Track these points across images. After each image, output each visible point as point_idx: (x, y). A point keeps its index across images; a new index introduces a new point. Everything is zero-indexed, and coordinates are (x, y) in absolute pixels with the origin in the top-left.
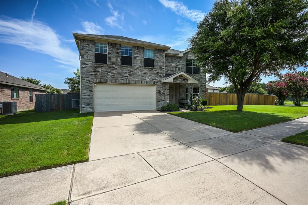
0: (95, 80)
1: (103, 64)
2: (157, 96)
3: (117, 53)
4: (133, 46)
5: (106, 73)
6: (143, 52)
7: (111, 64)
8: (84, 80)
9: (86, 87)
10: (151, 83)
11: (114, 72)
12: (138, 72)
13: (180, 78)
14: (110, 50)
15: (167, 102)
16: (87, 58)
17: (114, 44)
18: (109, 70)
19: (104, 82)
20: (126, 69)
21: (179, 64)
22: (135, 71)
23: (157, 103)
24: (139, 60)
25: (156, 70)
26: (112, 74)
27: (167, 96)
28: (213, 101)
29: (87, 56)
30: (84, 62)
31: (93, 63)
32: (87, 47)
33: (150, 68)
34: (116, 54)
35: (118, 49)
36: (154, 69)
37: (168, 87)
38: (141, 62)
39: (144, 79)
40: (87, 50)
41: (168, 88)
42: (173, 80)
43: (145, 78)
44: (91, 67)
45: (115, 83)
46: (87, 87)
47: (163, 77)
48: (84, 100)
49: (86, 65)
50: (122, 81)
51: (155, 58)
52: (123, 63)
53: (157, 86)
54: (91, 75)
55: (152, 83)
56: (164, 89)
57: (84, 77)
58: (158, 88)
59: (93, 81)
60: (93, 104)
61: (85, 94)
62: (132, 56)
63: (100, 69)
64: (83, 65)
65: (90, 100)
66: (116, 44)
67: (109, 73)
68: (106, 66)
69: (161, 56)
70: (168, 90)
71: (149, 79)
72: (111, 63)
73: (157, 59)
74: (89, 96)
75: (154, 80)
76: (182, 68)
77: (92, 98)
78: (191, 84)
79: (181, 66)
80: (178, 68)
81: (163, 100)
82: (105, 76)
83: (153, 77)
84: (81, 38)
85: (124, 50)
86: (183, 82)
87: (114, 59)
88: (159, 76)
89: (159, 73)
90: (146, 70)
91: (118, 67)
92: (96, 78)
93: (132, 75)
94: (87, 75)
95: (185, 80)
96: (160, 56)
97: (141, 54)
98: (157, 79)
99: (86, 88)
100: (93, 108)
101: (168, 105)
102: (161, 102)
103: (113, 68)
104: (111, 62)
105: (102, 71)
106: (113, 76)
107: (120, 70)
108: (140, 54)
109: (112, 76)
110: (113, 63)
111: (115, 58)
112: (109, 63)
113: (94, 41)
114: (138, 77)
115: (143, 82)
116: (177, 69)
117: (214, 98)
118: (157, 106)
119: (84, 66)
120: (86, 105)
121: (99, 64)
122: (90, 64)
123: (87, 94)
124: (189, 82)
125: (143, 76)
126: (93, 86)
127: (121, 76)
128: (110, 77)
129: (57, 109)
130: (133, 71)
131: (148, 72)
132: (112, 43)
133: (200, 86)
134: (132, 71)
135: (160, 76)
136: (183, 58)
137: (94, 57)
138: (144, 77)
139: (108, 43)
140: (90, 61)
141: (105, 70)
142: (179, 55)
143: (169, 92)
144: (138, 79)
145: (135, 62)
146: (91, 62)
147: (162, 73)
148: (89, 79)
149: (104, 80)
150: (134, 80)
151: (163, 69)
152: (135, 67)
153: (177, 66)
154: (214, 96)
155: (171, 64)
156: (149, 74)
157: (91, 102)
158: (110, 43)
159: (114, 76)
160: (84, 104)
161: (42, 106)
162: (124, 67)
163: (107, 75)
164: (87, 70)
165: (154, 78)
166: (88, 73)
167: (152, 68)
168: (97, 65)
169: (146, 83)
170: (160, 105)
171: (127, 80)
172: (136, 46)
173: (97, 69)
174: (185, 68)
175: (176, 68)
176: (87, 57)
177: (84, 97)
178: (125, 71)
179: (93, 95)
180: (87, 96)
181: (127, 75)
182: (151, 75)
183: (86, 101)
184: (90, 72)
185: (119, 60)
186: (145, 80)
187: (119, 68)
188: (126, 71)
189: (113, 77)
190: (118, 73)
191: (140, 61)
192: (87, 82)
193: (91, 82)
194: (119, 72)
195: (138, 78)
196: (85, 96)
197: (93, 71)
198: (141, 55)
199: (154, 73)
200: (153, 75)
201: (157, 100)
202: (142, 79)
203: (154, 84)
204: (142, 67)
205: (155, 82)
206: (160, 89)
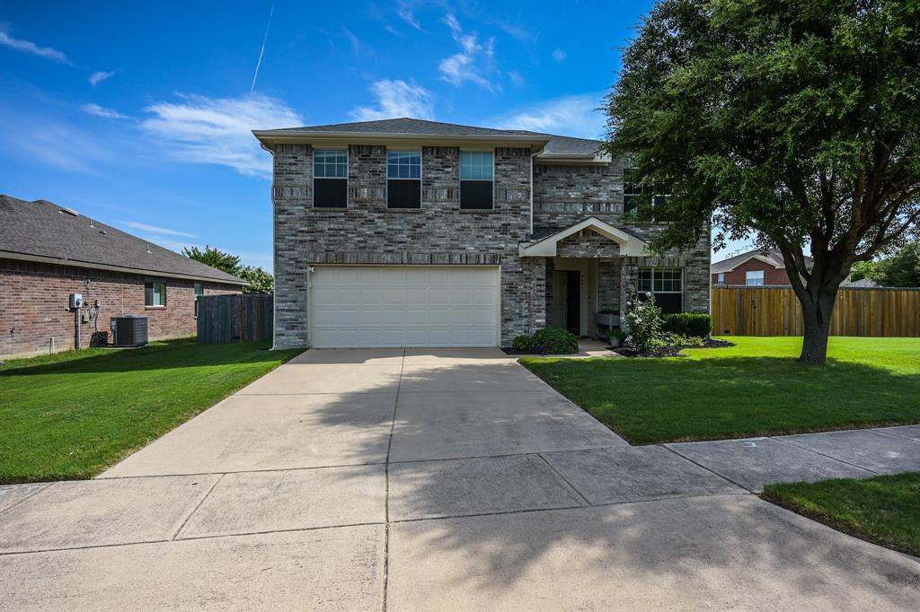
0: (312, 255)
1: (332, 209)
2: (502, 302)
3: (374, 172)
4: (424, 147)
5: (342, 235)
6: (454, 163)
7: (356, 208)
8: (283, 256)
9: (288, 277)
10: (482, 261)
11: (366, 230)
12: (440, 228)
13: (588, 241)
14: (356, 168)
15: (537, 321)
16: (289, 196)
17: (365, 149)
18: (350, 225)
19: (338, 261)
20: (402, 221)
21: (596, 189)
22: (430, 224)
23: (502, 325)
24: (443, 188)
25: (500, 216)
26: (358, 236)
27: (536, 303)
28: (760, 318)
29: (292, 190)
30: (282, 208)
31: (306, 208)
32: (290, 164)
33: (479, 210)
34: (373, 178)
35: (376, 162)
36: (494, 216)
37: (540, 272)
38: (450, 195)
39: (459, 249)
40: (291, 173)
41: (539, 276)
42: (558, 247)
43: (462, 246)
44: (302, 219)
45: (369, 265)
46: (291, 277)
47: (523, 237)
48: (284, 313)
49: (288, 214)
50: (389, 258)
51: (496, 179)
52: (393, 203)
53: (503, 268)
54: (301, 242)
55: (485, 259)
56: (528, 279)
57: (282, 250)
58: (507, 276)
59: (305, 259)
60: (305, 325)
61: (284, 296)
62: (421, 179)
63: (324, 226)
64: (279, 216)
65: (296, 314)
66: (370, 147)
67: (349, 236)
68: (342, 214)
69: (517, 171)
70: (543, 282)
71: (476, 248)
72: (357, 205)
73: (504, 181)
74: (295, 301)
75: (492, 251)
76: (608, 204)
77: (304, 307)
78: (632, 261)
79: (604, 197)
80: (593, 203)
81: (524, 314)
82: (339, 243)
83: (490, 240)
84: (276, 142)
85: (395, 161)
86: (599, 253)
87: (365, 193)
88: (509, 236)
89: (509, 225)
90: (465, 220)
91: (376, 215)
92: (313, 251)
93: (419, 238)
94: (291, 243)
95: (607, 247)
96: (513, 170)
97: (450, 170)
98: (503, 246)
99: (287, 280)
100: (304, 336)
101: (537, 331)
102: (515, 323)
103: (363, 220)
104: (356, 202)
105: (332, 229)
106: (362, 242)
107: (382, 225)
108: (447, 170)
109: (359, 242)
110: (362, 204)
111: (367, 189)
112: (352, 205)
113: (311, 145)
114: (439, 243)
115: (456, 259)
116: (589, 209)
117: (764, 307)
118: (503, 334)
119: (282, 217)
120: (287, 329)
121: (322, 209)
122: (299, 210)
123: (291, 297)
124: (624, 252)
125: (455, 237)
126: (306, 274)
127: (386, 242)
128: (352, 246)
129: (246, 337)
130: (424, 225)
131: (472, 225)
132: (359, 146)
134: (419, 226)
135: (515, 236)
136: (611, 169)
137: (311, 190)
138: (457, 243)
139: (350, 146)
140: (300, 202)
141: (341, 226)
142: (593, 159)
143: (543, 288)
144: (438, 250)
145: (430, 195)
146: (302, 205)
147: (521, 225)
148: (295, 254)
149: (336, 256)
150: (426, 251)
151: (526, 213)
152: (430, 213)
153: (587, 196)
155: (566, 193)
156: (474, 233)
157: (300, 320)
158: (355, 146)
159: (365, 242)
160: (282, 326)
162: (394, 215)
163: (346, 241)
164: (291, 229)
165: (491, 243)
166: (293, 238)
167: (486, 211)
168: (318, 214)
169: (464, 262)
170: (513, 331)
171: (405, 253)
172: (433, 148)
173: (316, 225)
174: (622, 200)
175: (585, 204)
176: (292, 194)
177: (281, 306)
178: (399, 227)
179: (306, 298)
180: (290, 301)
181: (403, 236)
182: (482, 234)
183: (289, 316)
184: (300, 234)
185: (381, 194)
186: (461, 252)
187: (379, 218)
188: (400, 224)
189: (362, 245)
190: (376, 233)
191: (445, 192)
192: (291, 262)
193: (300, 262)
194: (379, 230)
195: (438, 246)
196: (286, 301)
197: (307, 232)
198: (448, 172)
199: (492, 228)
200: (487, 234)
201: (502, 314)
202: (451, 249)
203: (493, 262)
204: (453, 209)
205: (495, 256)
206: (512, 279)
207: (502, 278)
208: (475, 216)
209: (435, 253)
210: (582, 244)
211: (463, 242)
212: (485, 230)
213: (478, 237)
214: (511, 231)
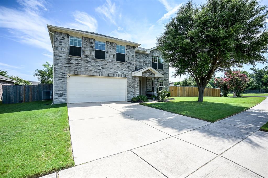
0: (69, 71)
1: (77, 57)
2: (128, 88)
3: (91, 47)
4: (106, 41)
5: (80, 65)
6: (115, 48)
7: (84, 57)
8: (57, 71)
9: (59, 78)
10: (122, 77)
11: (88, 64)
12: (111, 66)
14: (85, 44)
15: (137, 93)
16: (61, 50)
17: (88, 39)
18: (83, 63)
20: (100, 63)
21: (146, 60)
22: (108, 64)
23: (128, 95)
24: (112, 54)
26: (86, 66)
27: (137, 88)
29: (61, 48)
30: (58, 54)
31: (67, 55)
32: (61, 39)
33: (122, 62)
34: (90, 48)
35: (91, 43)
36: (126, 64)
37: (137, 80)
38: (114, 56)
39: (116, 72)
40: (61, 42)
41: (137, 81)
42: (143, 74)
43: (117, 72)
44: (65, 59)
45: (89, 75)
46: (60, 78)
47: (133, 71)
48: (57, 91)
49: (60, 56)
50: (95, 74)
51: (126, 53)
52: (97, 57)
53: (128, 79)
54: (65, 67)
56: (134, 82)
57: (57, 69)
58: (129, 81)
59: (66, 73)
60: (66, 95)
61: (58, 85)
62: (105, 51)
63: (73, 62)
64: (56, 57)
65: (63, 91)
66: (90, 38)
67: (82, 66)
68: (80, 59)
69: (132, 52)
70: (138, 83)
71: (121, 73)
72: (85, 56)
73: (128, 54)
74: (62, 87)
75: (125, 74)
76: (149, 64)
77: (66, 89)
79: (148, 62)
80: (145, 63)
81: (133, 92)
82: (79, 68)
84: (55, 31)
85: (97, 44)
86: (151, 76)
87: (88, 53)
88: (129, 70)
89: (129, 67)
90: (118, 64)
91: (92, 60)
92: (69, 70)
93: (105, 68)
94: (61, 67)
95: (153, 74)
96: (130, 52)
97: (114, 49)
98: (128, 72)
99: (59, 79)
100: (65, 99)
101: (138, 96)
102: (131, 94)
103: (87, 61)
104: (85, 55)
105: (76, 63)
106: (87, 68)
107: (93, 64)
108: (113, 49)
109: (86, 68)
110: (87, 56)
111: (89, 52)
112: (83, 56)
113: (69, 34)
114: (110, 70)
115: (115, 75)
116: (145, 65)
117: (174, 90)
118: (128, 97)
119: (57, 57)
120: (59, 97)
121: (73, 56)
122: (64, 56)
123: (60, 85)
124: (156, 76)
125: (115, 69)
126: (66, 78)
127: (94, 69)
128: (83, 69)
129: (26, 101)
130: (106, 64)
131: (120, 66)
132: (86, 37)
133: (163, 80)
134: (105, 65)
135: (131, 70)
136: (149, 55)
137: (68, 49)
138: (116, 71)
139: (83, 37)
141: (79, 63)
142: (146, 52)
143: (138, 85)
144: (110, 72)
145: (108, 56)
146: (65, 54)
147: (132, 67)
148: (62, 70)
149: (78, 72)
150: (107, 73)
151: (134, 64)
152: (108, 61)
153: (144, 61)
155: (139, 60)
156: (120, 68)
157: (64, 94)
158: (85, 37)
159: (88, 68)
160: (57, 96)
161: (10, 97)
162: (97, 61)
163: (81, 67)
164: (61, 62)
165: (125, 71)
166: (62, 65)
167: (124, 62)
168: (71, 58)
169: (118, 76)
170: (130, 96)
171: (100, 73)
172: (109, 42)
173: (70, 61)
174: (152, 63)
175: (143, 63)
176: (61, 49)
177: (56, 88)
178: (99, 65)
179: (66, 86)
180: (60, 87)
181: (100, 68)
182: (122, 69)
183: (59, 92)
184: (64, 64)
185: (93, 54)
186: (117, 73)
187: (92, 61)
188: (99, 64)
189: (87, 69)
190: (91, 66)
191: (112, 55)
192: (61, 73)
193: (64, 73)
194: (92, 65)
195: (110, 71)
196: (58, 87)
197: (67, 63)
198: (113, 50)
199: (125, 67)
200: (124, 69)
201: (127, 92)
202: (114, 72)
203: (125, 77)
204: (115, 61)
205: (126, 75)
206: (130, 82)
207: (128, 81)
208: (121, 63)
209: (110, 73)
210: (147, 73)
211: (117, 71)
212: (123, 68)
213: (121, 69)
214: (130, 69)
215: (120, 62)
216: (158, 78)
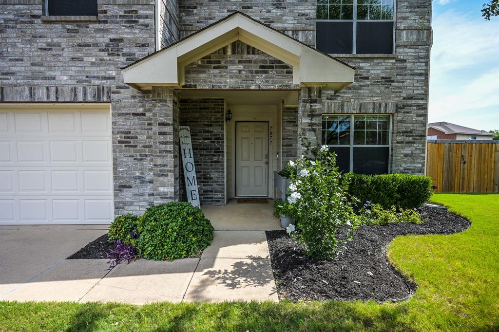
2: (115, 159)
10: (80, 97)
12: (14, 46)
13: (240, 62)
15: (161, 189)
23: (116, 195)
25: (107, 26)
28: (469, 174)
33: (72, 18)
36: (97, 26)
37: (165, 111)
39: (45, 78)
41: (162, 119)
43: (48, 74)
53: (114, 108)
55: (85, 94)
58: (120, 120)
71: (71, 77)
75: (96, 82)
78: (312, 92)
81: (148, 178)
83: (93, 64)
86: (259, 82)
88: (122, 59)
89: (121, 40)
90: (53, 33)
95: (272, 72)
98: (113, 73)
102: (134, 191)
114: (13, 69)
115: (41, 94)
117: (474, 161)
118: (117, 207)
124: (297, 80)
131: (63, 42)
133: (391, 109)
138: (42, 69)
143: (170, 138)
144: (12, 80)
147: (140, 41)
151: (147, 21)
154: (475, 155)
156: (67, 53)
165: (94, 69)
169: (53, 98)
174: (314, 27)
182: (79, 55)
186: (48, 83)
195: (13, 74)
199: (96, 45)
200: (89, 55)
201: (115, 178)
202: (33, 79)
203: (98, 99)
204: (34, 16)
205: (100, 90)
206: (131, 124)
207: (114, 123)
208: (68, 26)
209: (10, 85)
210: (231, 67)
211: (50, 67)
212: (85, 49)
213: (73, 59)
214: (126, 50)
215: (63, 18)
216: (314, 94)
